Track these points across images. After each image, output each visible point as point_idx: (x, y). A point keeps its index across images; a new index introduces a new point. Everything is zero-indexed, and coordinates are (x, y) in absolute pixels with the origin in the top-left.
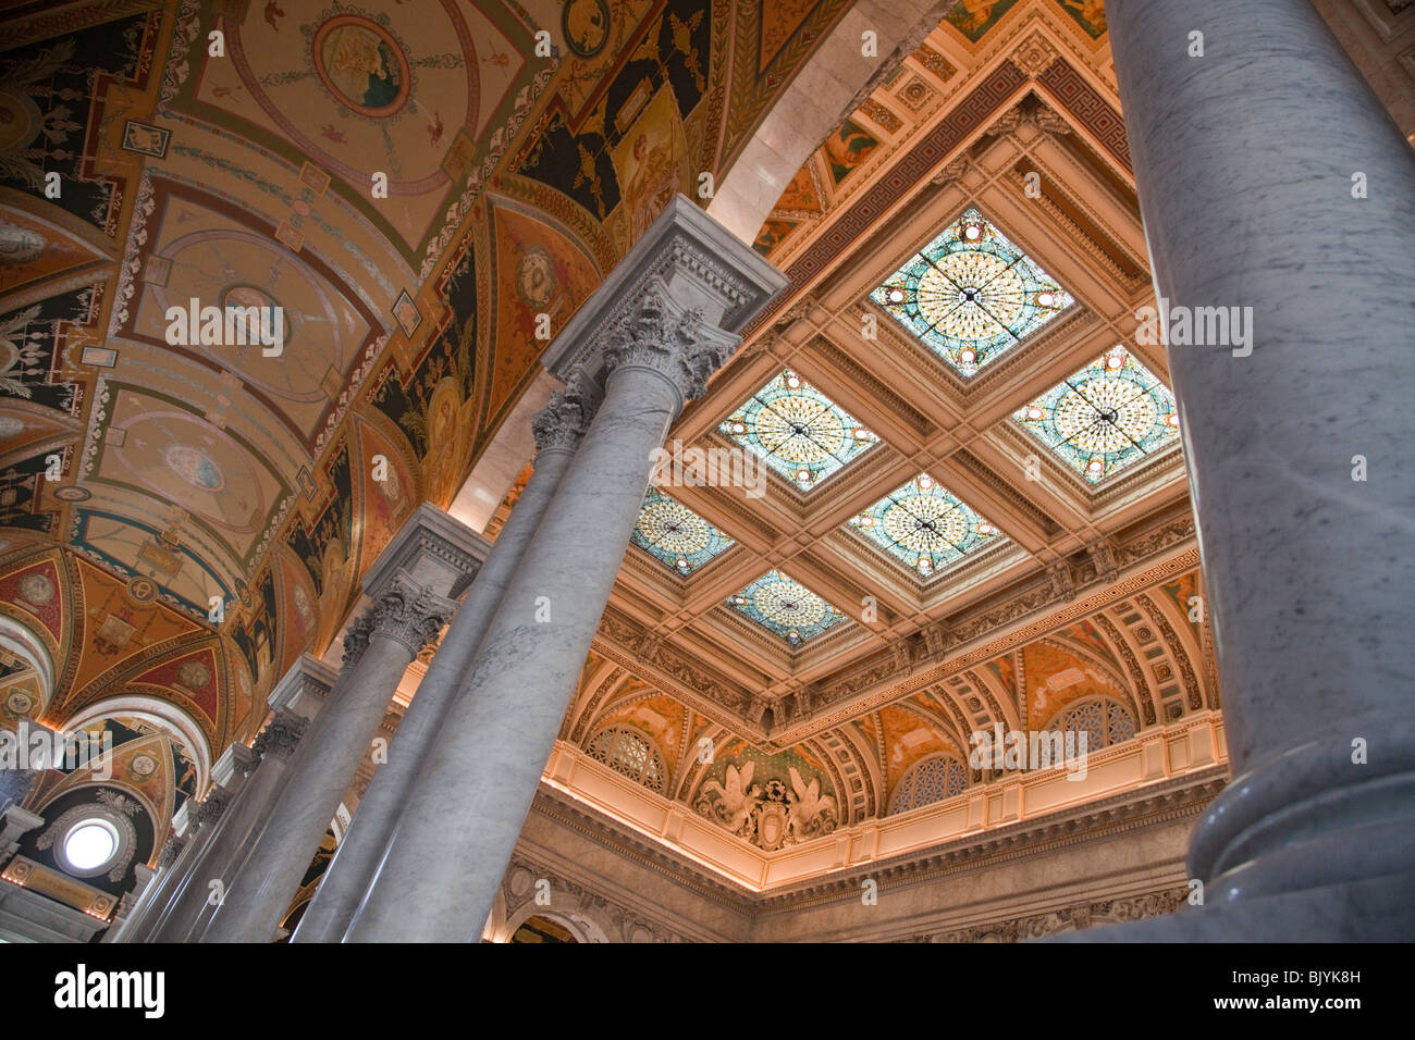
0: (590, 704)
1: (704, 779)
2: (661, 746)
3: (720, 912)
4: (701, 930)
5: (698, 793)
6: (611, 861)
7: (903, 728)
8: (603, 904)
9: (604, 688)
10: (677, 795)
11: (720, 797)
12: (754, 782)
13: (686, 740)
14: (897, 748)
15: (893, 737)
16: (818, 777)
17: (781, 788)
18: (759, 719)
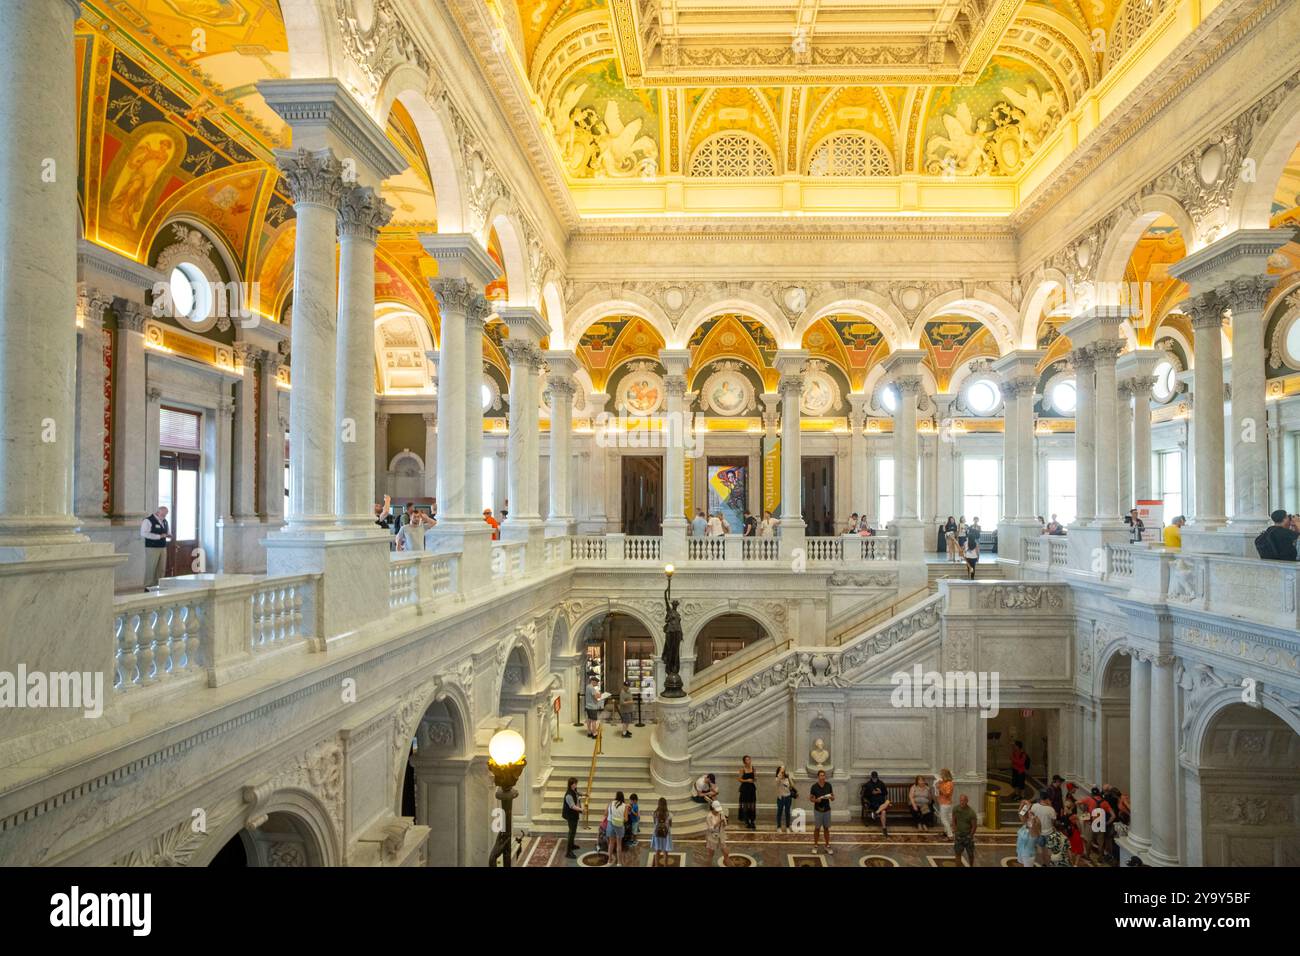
10: (903, 168)
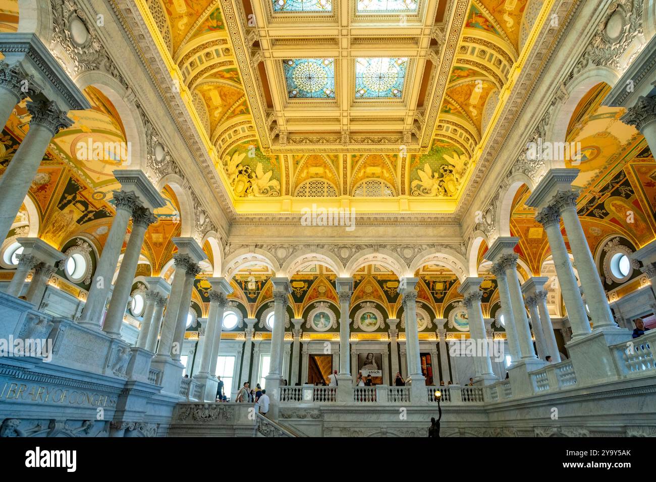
0: (344, 178)
1: (411, 182)
2: (385, 180)
3: (442, 229)
4: (435, 239)
5: (411, 189)
6: (381, 230)
7: (467, 97)
8: (385, 246)
9: (345, 168)
11: (422, 186)
12: (433, 172)
13: (393, 170)
14: (471, 109)
15: (466, 105)
16: (455, 151)
17: (446, 168)
18: (410, 140)
